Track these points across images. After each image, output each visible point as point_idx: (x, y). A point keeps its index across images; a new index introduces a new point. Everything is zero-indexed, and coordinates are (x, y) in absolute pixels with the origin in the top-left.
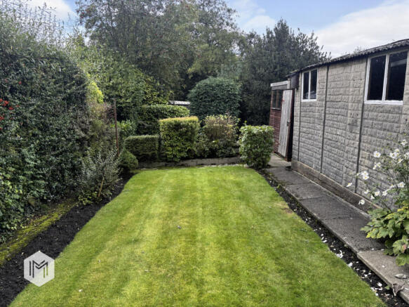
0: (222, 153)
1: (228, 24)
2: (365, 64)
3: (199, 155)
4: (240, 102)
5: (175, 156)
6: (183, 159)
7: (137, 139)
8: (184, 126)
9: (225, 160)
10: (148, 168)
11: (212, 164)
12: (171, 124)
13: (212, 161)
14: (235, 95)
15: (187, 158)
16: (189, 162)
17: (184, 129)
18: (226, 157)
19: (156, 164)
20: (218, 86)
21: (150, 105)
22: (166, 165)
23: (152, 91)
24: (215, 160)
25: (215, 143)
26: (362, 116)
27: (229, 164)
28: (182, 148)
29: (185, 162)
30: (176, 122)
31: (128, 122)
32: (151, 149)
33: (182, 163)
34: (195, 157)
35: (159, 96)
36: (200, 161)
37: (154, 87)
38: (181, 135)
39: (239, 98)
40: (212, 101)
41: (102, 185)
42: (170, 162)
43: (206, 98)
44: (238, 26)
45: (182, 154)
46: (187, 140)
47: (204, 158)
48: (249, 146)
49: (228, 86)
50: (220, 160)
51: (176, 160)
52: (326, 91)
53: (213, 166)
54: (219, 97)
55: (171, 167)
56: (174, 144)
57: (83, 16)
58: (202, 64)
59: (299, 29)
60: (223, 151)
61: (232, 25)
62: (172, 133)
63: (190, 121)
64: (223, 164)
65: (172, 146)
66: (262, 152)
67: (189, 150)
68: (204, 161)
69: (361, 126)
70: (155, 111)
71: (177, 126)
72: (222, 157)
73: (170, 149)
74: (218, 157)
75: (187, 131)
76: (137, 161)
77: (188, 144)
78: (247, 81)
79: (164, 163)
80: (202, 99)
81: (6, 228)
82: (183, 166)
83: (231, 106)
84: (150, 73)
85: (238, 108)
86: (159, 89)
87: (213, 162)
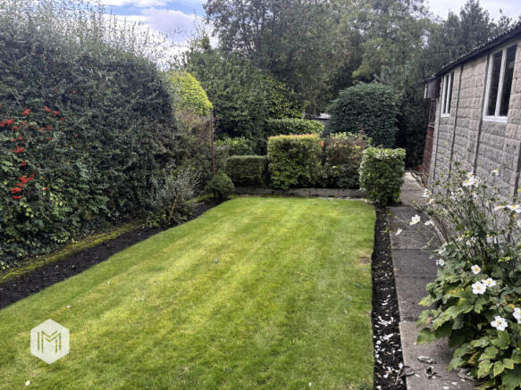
0: (345, 182)
1: (415, 8)
2: (485, 64)
3: (314, 183)
4: (398, 116)
5: (282, 183)
6: (292, 186)
7: (238, 160)
8: (294, 145)
9: (348, 192)
10: (252, 195)
11: (330, 196)
12: (279, 142)
13: (330, 192)
14: (391, 107)
15: (299, 186)
16: (301, 191)
17: (295, 150)
18: (350, 188)
19: (261, 191)
20: (369, 94)
21: (280, 118)
22: (273, 193)
23: (283, 101)
24: (335, 192)
25: (335, 169)
26: (479, 139)
27: (353, 197)
28: (292, 173)
29: (296, 191)
30: (285, 140)
31: (243, 139)
32: (253, 172)
33: (291, 191)
34: (310, 186)
35: (292, 107)
36: (313, 191)
37: (287, 96)
38: (291, 157)
39: (397, 111)
40: (359, 114)
41: (173, 207)
42: (277, 189)
43: (350, 110)
44: (430, 10)
45: (292, 181)
46: (298, 163)
47: (321, 187)
48: (369, 175)
49: (382, 94)
50: (341, 192)
51: (283, 187)
52: (458, 102)
53: (331, 199)
54: (368, 109)
55: (278, 196)
56: (283, 168)
57: (210, 12)
58: (372, 66)
59: (501, 11)
60: (346, 180)
61: (421, 9)
62: (281, 154)
63: (302, 140)
64: (345, 197)
65: (279, 170)
66: (386, 183)
67: (301, 177)
68: (320, 191)
69: (477, 152)
70: (279, 126)
71: (286, 146)
72: (345, 188)
73: (277, 173)
74: (338, 187)
75: (298, 152)
76: (232, 185)
77: (299, 168)
78: (411, 87)
79: (270, 191)
80: (344, 111)
81: (53, 240)
82: (292, 195)
83: (384, 121)
84: (284, 79)
85: (396, 124)
86: (292, 99)
87: (332, 194)
